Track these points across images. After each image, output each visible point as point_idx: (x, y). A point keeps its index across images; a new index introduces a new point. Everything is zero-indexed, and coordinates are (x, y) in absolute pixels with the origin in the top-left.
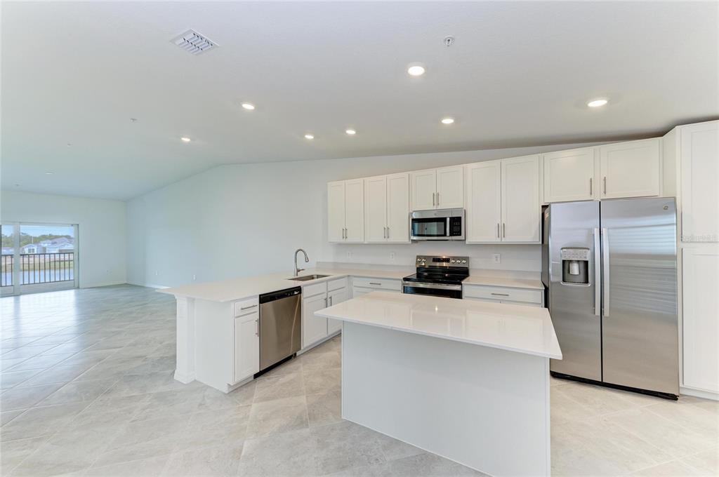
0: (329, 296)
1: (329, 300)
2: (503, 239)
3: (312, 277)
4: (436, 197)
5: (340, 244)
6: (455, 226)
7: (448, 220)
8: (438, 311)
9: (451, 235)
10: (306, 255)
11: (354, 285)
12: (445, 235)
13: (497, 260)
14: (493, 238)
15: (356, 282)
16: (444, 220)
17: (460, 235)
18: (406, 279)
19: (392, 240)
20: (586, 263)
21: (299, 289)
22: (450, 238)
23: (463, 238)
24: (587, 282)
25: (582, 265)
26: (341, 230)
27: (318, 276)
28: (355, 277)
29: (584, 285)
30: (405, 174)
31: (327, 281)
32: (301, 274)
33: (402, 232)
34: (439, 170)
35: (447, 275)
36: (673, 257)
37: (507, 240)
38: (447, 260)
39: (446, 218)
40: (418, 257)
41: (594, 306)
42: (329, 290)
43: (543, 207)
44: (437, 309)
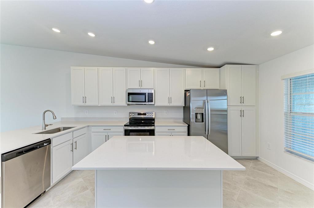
0: (74, 141)
1: (74, 144)
2: (170, 104)
3: (59, 130)
4: (141, 82)
5: (80, 107)
6: (150, 98)
7: (147, 94)
8: (141, 140)
9: (148, 102)
10: (53, 114)
11: (92, 131)
12: (145, 102)
13: (166, 113)
14: (166, 104)
15: (93, 129)
16: (145, 94)
17: (153, 102)
18: (125, 126)
19: (116, 104)
20: (202, 114)
21: (49, 141)
22: (148, 103)
23: (153, 104)
24: (203, 121)
25: (201, 115)
26: (82, 98)
27: (65, 129)
28: (92, 126)
29: (202, 123)
30: (124, 69)
31: (73, 131)
32: (48, 128)
33: (122, 100)
34: (142, 69)
35: (143, 121)
36: (226, 111)
37: (172, 104)
38: (145, 114)
39: (146, 93)
40: (130, 113)
41: (206, 131)
42: (74, 137)
43: (185, 90)
44: (140, 139)
